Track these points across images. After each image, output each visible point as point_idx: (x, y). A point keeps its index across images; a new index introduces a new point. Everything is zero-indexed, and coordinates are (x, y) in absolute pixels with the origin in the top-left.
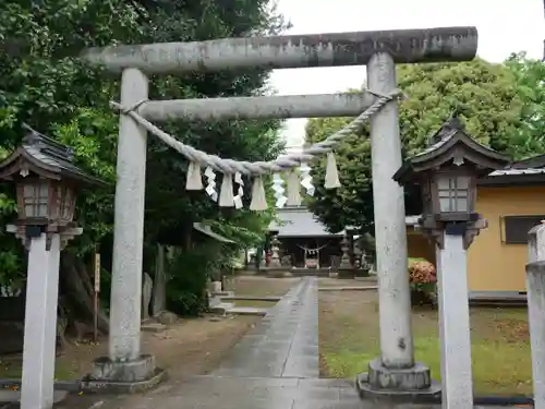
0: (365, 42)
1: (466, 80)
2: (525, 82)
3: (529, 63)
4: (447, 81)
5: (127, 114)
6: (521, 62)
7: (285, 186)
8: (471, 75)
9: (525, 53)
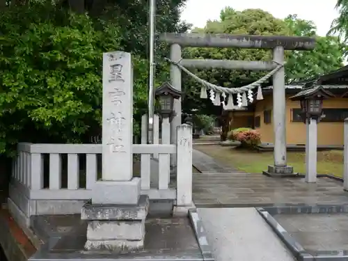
0: (274, 41)
1: (265, 29)
2: (295, 32)
3: (298, 21)
4: (256, 29)
5: (176, 65)
6: (294, 20)
7: (241, 98)
8: (268, 27)
9: (296, 15)
